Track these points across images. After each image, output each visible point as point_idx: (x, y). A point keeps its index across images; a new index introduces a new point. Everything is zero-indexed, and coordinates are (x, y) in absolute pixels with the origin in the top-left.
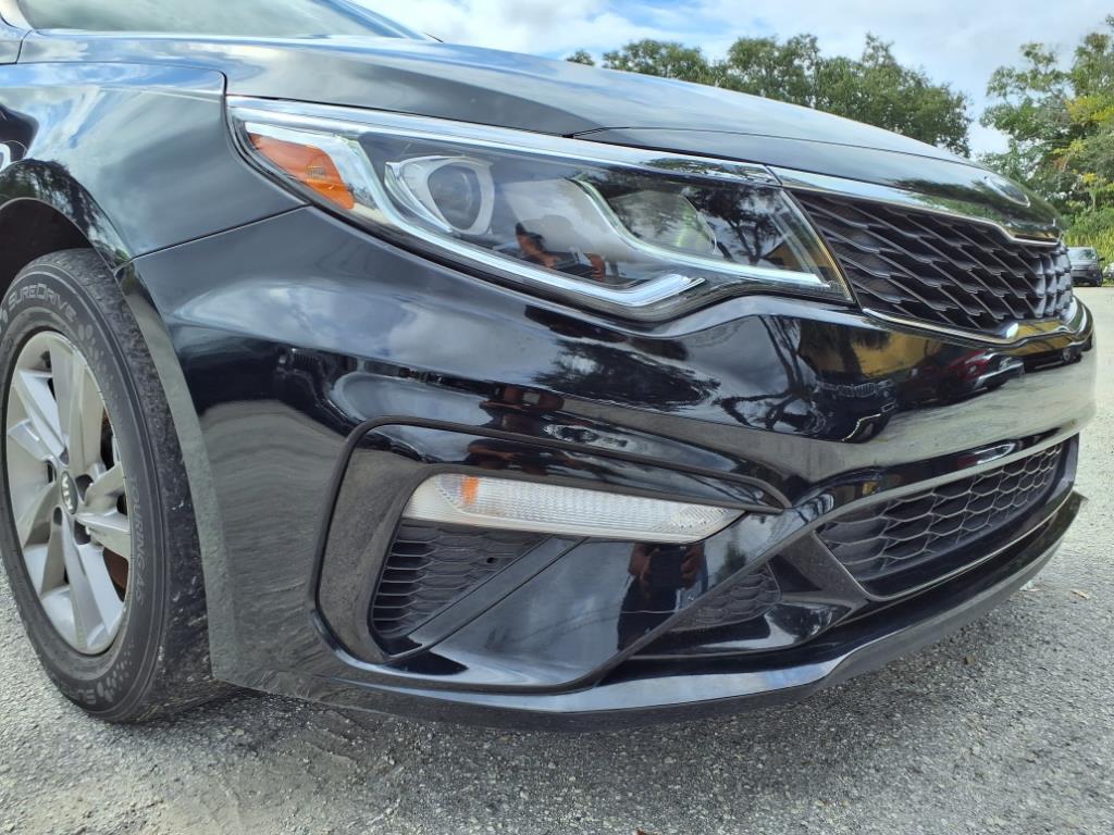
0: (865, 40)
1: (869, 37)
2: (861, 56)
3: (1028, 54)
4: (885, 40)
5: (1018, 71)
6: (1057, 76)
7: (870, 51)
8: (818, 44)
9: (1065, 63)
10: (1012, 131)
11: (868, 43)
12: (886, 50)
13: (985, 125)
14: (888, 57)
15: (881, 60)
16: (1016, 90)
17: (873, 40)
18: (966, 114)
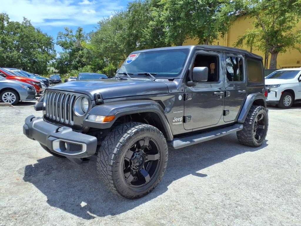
0: (23, 19)
1: (24, 18)
2: (22, 22)
3: (66, 30)
4: (28, 19)
5: (64, 33)
6: (73, 36)
7: (25, 22)
8: (9, 17)
9: (74, 33)
10: (62, 47)
11: (24, 20)
12: (29, 22)
13: (57, 45)
14: (30, 24)
15: (28, 25)
16: (64, 38)
17: (25, 19)
18: (53, 42)
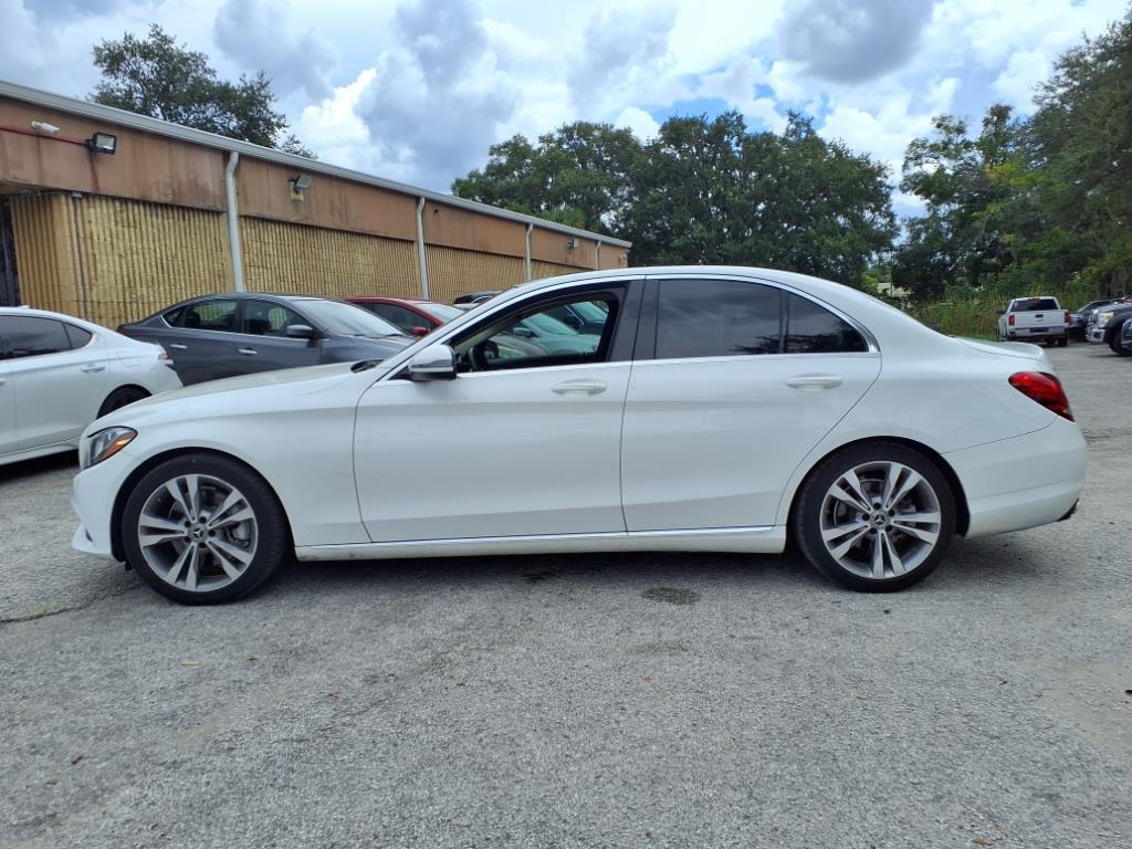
0: (787, 116)
1: (791, 114)
2: (784, 131)
3: (939, 126)
4: (805, 115)
5: (931, 142)
6: (968, 145)
7: (793, 126)
8: (745, 122)
9: (975, 132)
10: (927, 196)
11: (790, 120)
12: (808, 125)
13: (904, 191)
14: (810, 132)
15: (804, 135)
16: (930, 159)
17: (795, 116)
18: (888, 182)
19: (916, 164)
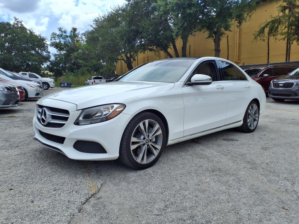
19: (54, 39)
